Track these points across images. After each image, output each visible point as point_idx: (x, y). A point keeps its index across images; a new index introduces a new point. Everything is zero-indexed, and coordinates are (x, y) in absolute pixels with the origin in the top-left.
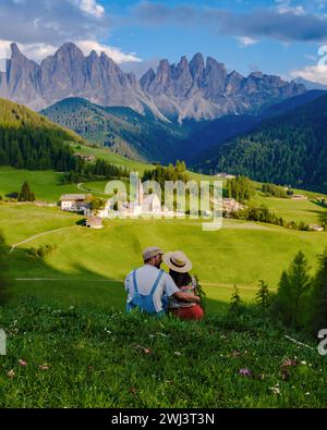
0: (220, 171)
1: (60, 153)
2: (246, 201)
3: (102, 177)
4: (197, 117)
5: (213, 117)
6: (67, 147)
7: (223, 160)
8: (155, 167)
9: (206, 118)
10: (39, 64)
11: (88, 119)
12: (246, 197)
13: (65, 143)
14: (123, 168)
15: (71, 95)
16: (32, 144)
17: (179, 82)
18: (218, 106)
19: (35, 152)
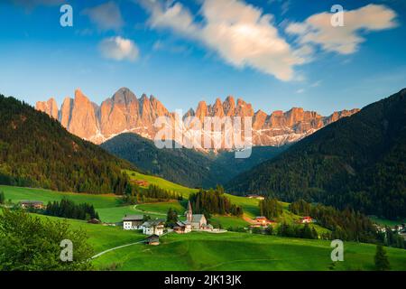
0: (251, 194)
1: (119, 179)
2: (275, 219)
3: (154, 199)
6: (124, 174)
7: (253, 184)
8: (198, 191)
10: (99, 105)
11: (140, 151)
12: (275, 216)
13: (122, 171)
14: (172, 192)
15: (126, 131)
16: (95, 172)
19: (97, 178)
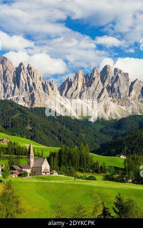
4: (107, 117)
5: (120, 117)
9: (114, 118)
11: (13, 117)
17: (92, 88)
18: (124, 108)
